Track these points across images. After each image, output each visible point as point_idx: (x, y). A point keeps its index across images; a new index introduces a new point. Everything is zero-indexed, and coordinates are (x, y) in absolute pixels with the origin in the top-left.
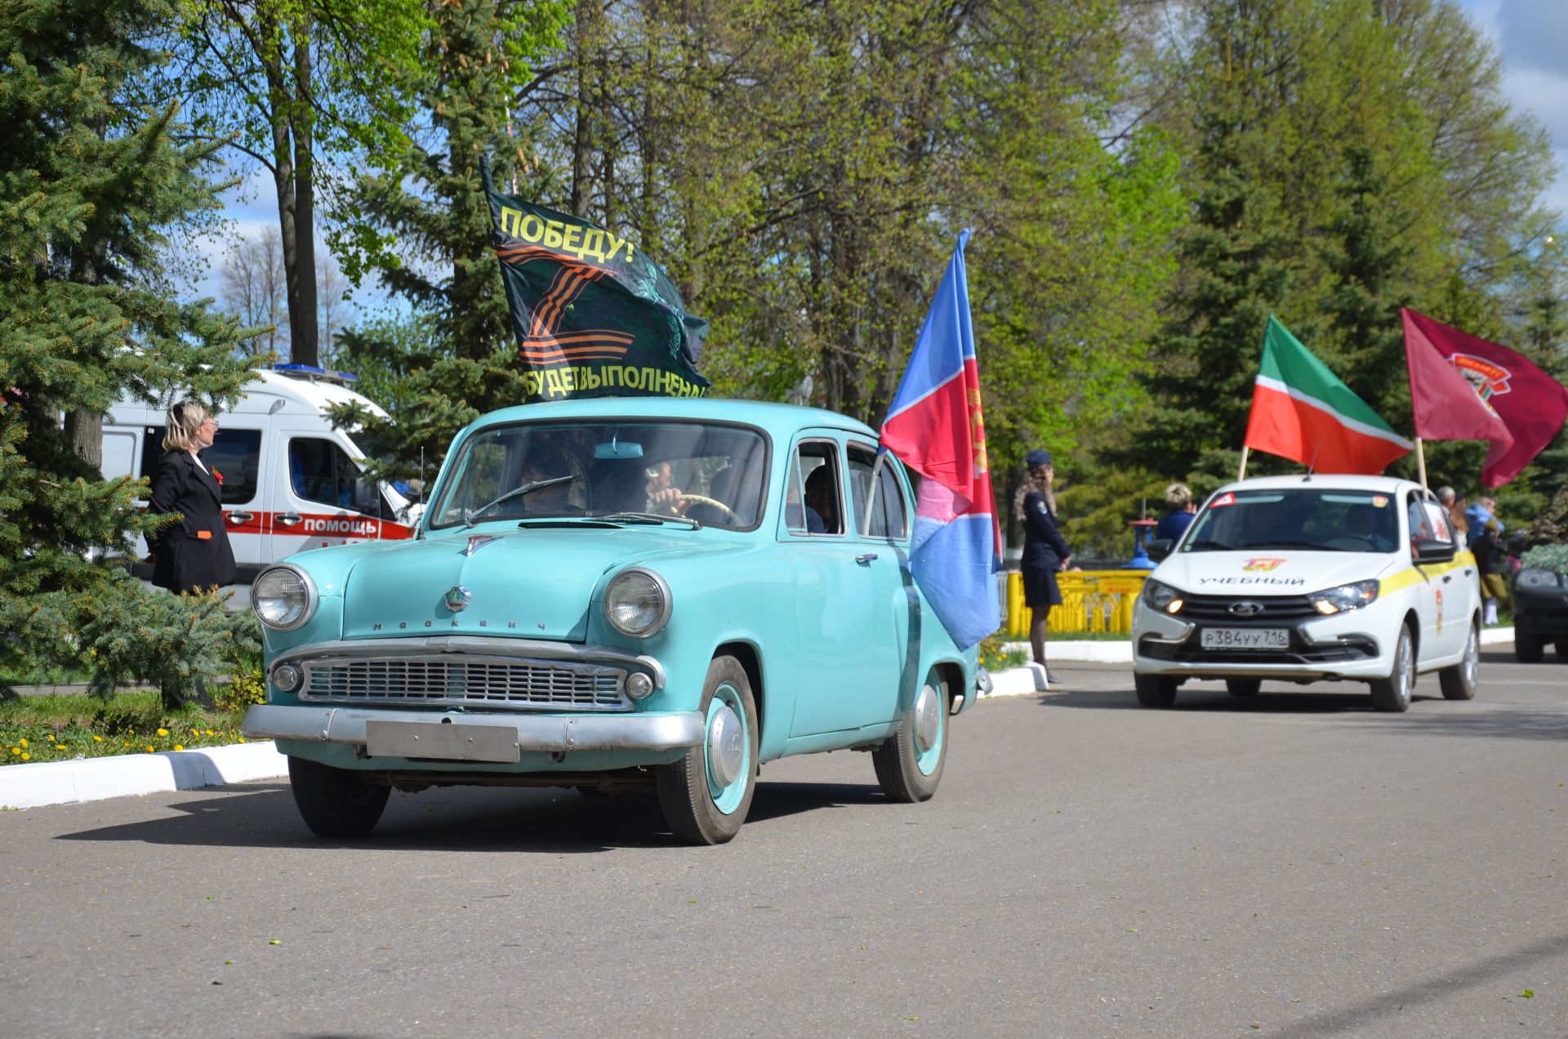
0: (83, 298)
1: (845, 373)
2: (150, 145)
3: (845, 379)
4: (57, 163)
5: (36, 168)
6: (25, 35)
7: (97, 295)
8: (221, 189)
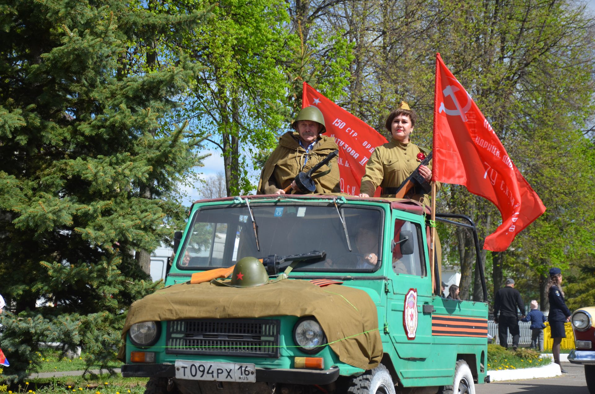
0: (146, 205)
1: (466, 233)
2: (176, 140)
3: (466, 236)
4: (136, 149)
5: (128, 151)
6: (127, 97)
7: (152, 203)
8: (203, 158)
